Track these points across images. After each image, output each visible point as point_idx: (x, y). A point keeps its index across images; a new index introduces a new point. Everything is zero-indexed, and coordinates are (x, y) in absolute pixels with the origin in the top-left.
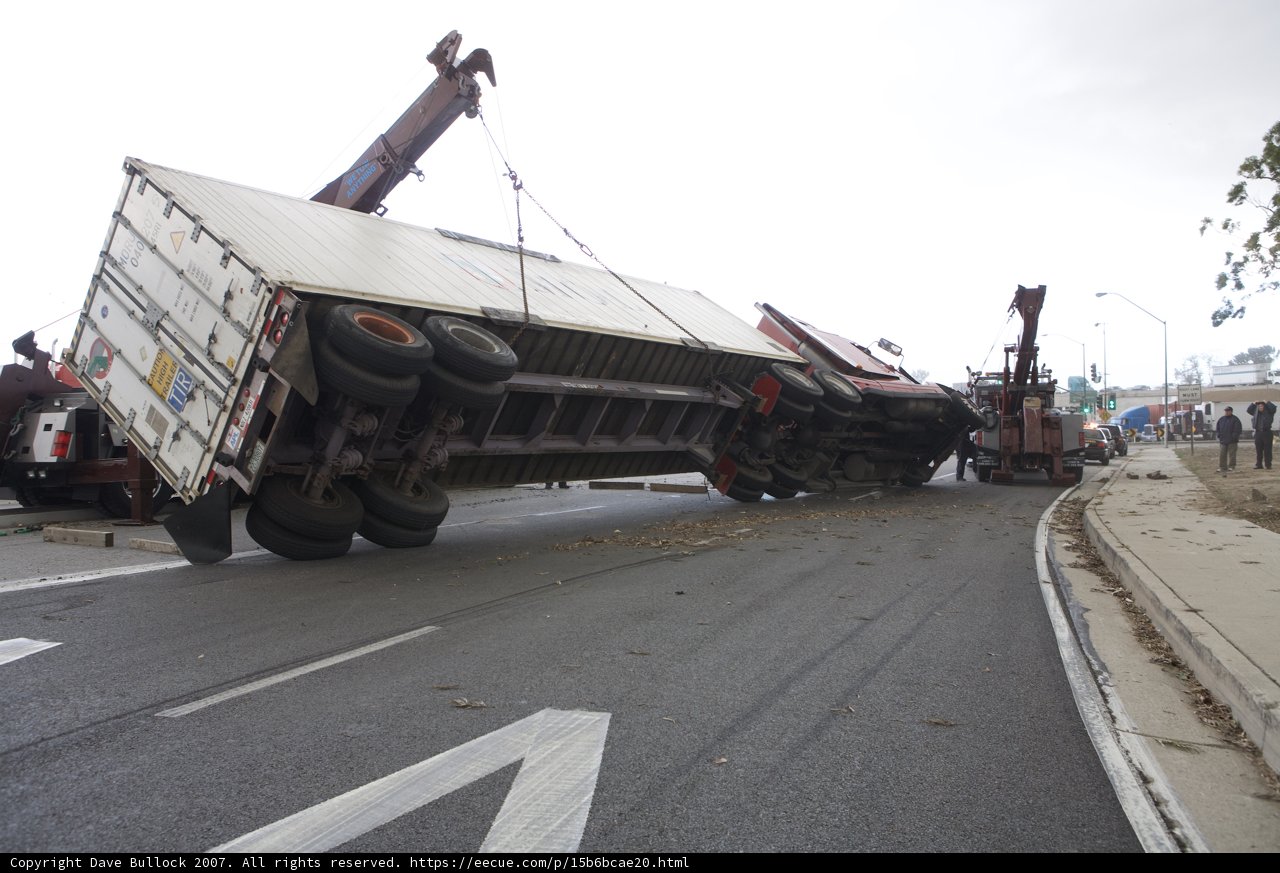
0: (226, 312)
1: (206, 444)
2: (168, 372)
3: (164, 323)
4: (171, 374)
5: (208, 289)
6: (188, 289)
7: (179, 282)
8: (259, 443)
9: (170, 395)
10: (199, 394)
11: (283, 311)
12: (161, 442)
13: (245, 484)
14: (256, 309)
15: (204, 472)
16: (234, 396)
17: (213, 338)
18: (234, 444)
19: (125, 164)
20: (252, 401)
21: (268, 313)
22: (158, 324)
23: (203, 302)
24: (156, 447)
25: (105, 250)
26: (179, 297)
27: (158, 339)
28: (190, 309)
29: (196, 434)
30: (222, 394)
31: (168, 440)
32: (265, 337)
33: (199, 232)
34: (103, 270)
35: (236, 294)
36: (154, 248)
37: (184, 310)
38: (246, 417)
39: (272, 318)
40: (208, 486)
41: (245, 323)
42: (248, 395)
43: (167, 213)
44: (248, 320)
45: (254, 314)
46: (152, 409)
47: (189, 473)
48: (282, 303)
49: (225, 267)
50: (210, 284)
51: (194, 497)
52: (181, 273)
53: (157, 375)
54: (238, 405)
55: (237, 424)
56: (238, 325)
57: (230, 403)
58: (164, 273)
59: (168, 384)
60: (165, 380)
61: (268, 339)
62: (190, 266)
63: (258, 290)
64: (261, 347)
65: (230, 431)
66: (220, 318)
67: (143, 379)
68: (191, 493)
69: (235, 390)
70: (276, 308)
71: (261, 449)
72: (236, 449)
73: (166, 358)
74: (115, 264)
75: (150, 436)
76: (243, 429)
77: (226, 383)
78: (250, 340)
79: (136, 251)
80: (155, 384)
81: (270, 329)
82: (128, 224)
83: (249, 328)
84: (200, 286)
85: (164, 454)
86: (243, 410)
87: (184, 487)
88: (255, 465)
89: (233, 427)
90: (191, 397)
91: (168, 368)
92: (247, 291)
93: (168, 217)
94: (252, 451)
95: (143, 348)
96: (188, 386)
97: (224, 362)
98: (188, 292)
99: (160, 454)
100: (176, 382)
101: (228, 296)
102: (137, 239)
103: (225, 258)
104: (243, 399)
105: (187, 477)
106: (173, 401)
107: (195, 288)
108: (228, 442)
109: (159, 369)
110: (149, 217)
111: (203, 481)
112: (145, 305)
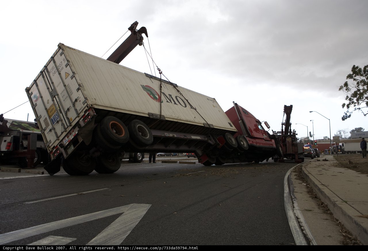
0: (74, 105)
1: (58, 137)
2: (53, 111)
3: (56, 97)
4: (54, 112)
5: (71, 95)
6: (65, 91)
7: (64, 88)
8: (72, 146)
9: (52, 118)
10: (60, 123)
11: (90, 114)
12: (46, 129)
13: (65, 156)
14: (82, 109)
15: (55, 145)
16: (70, 129)
17: (68, 109)
18: (66, 142)
19: (59, 45)
20: (74, 134)
21: (85, 112)
22: (55, 96)
23: (68, 97)
24: (44, 130)
25: (46, 66)
26: (62, 92)
27: (53, 100)
29: (56, 133)
30: (66, 127)
31: (48, 130)
32: (82, 119)
33: (73, 77)
34: (44, 71)
35: (78, 101)
36: (60, 74)
37: (63, 97)
38: (71, 137)
39: (86, 114)
40: (55, 149)
41: (78, 111)
42: (73, 131)
43: (66, 66)
44: (79, 110)
45: (81, 110)
46: (46, 119)
47: (51, 142)
48: (90, 112)
49: (78, 92)
50: (72, 94)
51: (50, 150)
52: (65, 86)
54: (69, 133)
55: (68, 137)
56: (76, 110)
57: (68, 130)
58: (60, 83)
59: (52, 114)
61: (83, 120)
62: (68, 85)
63: (85, 104)
64: (80, 121)
66: (72, 105)
67: (46, 109)
68: (50, 149)
69: (70, 128)
70: (88, 112)
71: (72, 148)
72: (65, 144)
73: (54, 107)
74: (48, 72)
75: (43, 126)
76: (69, 140)
77: (68, 125)
78: (78, 117)
79: (54, 71)
80: (49, 112)
81: (85, 117)
82: (54, 62)
83: (79, 113)
86: (71, 134)
87: (49, 145)
88: (69, 152)
89: (66, 137)
90: (58, 122)
91: (54, 110)
92: (81, 102)
93: (66, 67)
94: (70, 147)
95: (49, 100)
96: (58, 118)
97: (70, 118)
99: (45, 132)
100: (55, 115)
101: (76, 100)
102: (56, 68)
103: (78, 89)
104: (71, 132)
105: (50, 143)
106: (52, 120)
107: (68, 93)
108: (64, 141)
109: (51, 109)
110: (61, 64)
111: (54, 147)
112: (53, 88)
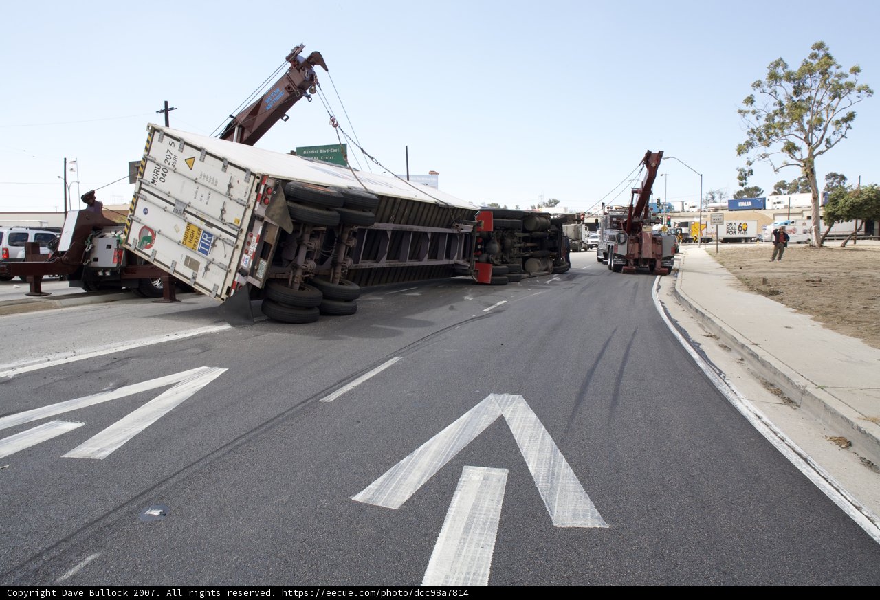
0: (229, 196)
1: (227, 269)
2: (196, 235)
3: (188, 209)
4: (198, 236)
6: (201, 188)
7: (195, 186)
8: (261, 261)
9: (199, 247)
10: (219, 243)
11: (268, 186)
12: (197, 274)
13: (258, 284)
14: (249, 190)
15: (229, 283)
16: (243, 239)
17: (223, 210)
18: (247, 263)
19: (148, 127)
20: (255, 238)
21: (257, 190)
22: (184, 210)
23: (213, 193)
24: (194, 277)
25: (140, 177)
26: (196, 193)
27: (185, 219)
28: (205, 198)
29: (220, 265)
30: (234, 240)
31: (201, 272)
32: (258, 203)
33: (205, 155)
34: (141, 189)
35: (235, 184)
36: (174, 170)
37: (201, 200)
38: (253, 248)
39: (261, 192)
40: (233, 291)
41: (243, 198)
42: (252, 236)
43: (181, 149)
44: (245, 196)
45: (248, 193)
46: (187, 258)
48: (266, 183)
49: (225, 171)
50: (217, 182)
51: (224, 298)
52: (195, 181)
53: (188, 239)
54: (247, 243)
55: (247, 253)
56: (238, 201)
57: (240, 243)
58: (184, 182)
59: (196, 242)
60: (194, 239)
61: (260, 204)
62: (201, 175)
63: (250, 179)
65: (243, 258)
66: (227, 200)
67: (179, 242)
68: (222, 297)
69: (242, 236)
70: (263, 187)
71: (264, 264)
72: (248, 267)
73: (192, 228)
74: (149, 184)
75: (188, 272)
76: (251, 255)
77: (236, 233)
78: (248, 207)
79: (162, 175)
80: (187, 244)
81: (261, 199)
82: (154, 160)
83: (246, 200)
84: (210, 185)
85: (199, 280)
86: (249, 245)
87: (217, 293)
88: (261, 273)
89: (244, 255)
90: (214, 245)
91: (195, 233)
92: (242, 181)
93: (182, 151)
94: (258, 266)
95: (177, 226)
96: (210, 240)
97: (233, 222)
98: (202, 191)
99: (197, 281)
100: (202, 239)
101: (230, 186)
102: (162, 168)
103: (225, 167)
104: (248, 239)
105: (217, 288)
106: (201, 250)
107: (207, 187)
108: (242, 264)
109: (189, 235)
110: (169, 153)
111: (229, 289)
112: (173, 202)
